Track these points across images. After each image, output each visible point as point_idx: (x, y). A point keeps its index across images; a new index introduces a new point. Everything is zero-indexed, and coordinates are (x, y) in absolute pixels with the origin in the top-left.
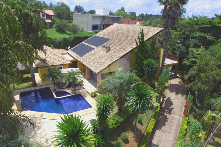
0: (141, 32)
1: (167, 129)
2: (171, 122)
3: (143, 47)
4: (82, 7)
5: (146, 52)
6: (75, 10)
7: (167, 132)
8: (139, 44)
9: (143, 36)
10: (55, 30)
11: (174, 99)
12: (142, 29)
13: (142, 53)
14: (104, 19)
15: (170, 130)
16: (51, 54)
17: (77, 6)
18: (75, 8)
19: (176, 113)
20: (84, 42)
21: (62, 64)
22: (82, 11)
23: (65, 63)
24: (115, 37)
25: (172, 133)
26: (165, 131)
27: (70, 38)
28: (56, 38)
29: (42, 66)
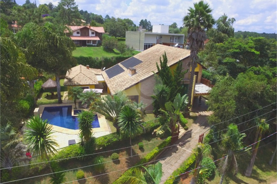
0: (163, 56)
1: (172, 161)
2: (180, 155)
3: (164, 71)
4: (149, 21)
5: (167, 77)
6: (140, 25)
7: (170, 164)
8: (160, 69)
9: (166, 60)
10: (103, 48)
11: (198, 133)
12: (165, 52)
13: (163, 78)
14: (161, 37)
15: (175, 163)
16: (80, 74)
17: (143, 20)
18: (140, 23)
19: (191, 147)
20: (121, 63)
21: (88, 84)
22: (148, 26)
23: (91, 84)
24: (148, 60)
25: (175, 166)
26: (168, 163)
27: (112, 58)
28: (97, 58)
29: (68, 84)
